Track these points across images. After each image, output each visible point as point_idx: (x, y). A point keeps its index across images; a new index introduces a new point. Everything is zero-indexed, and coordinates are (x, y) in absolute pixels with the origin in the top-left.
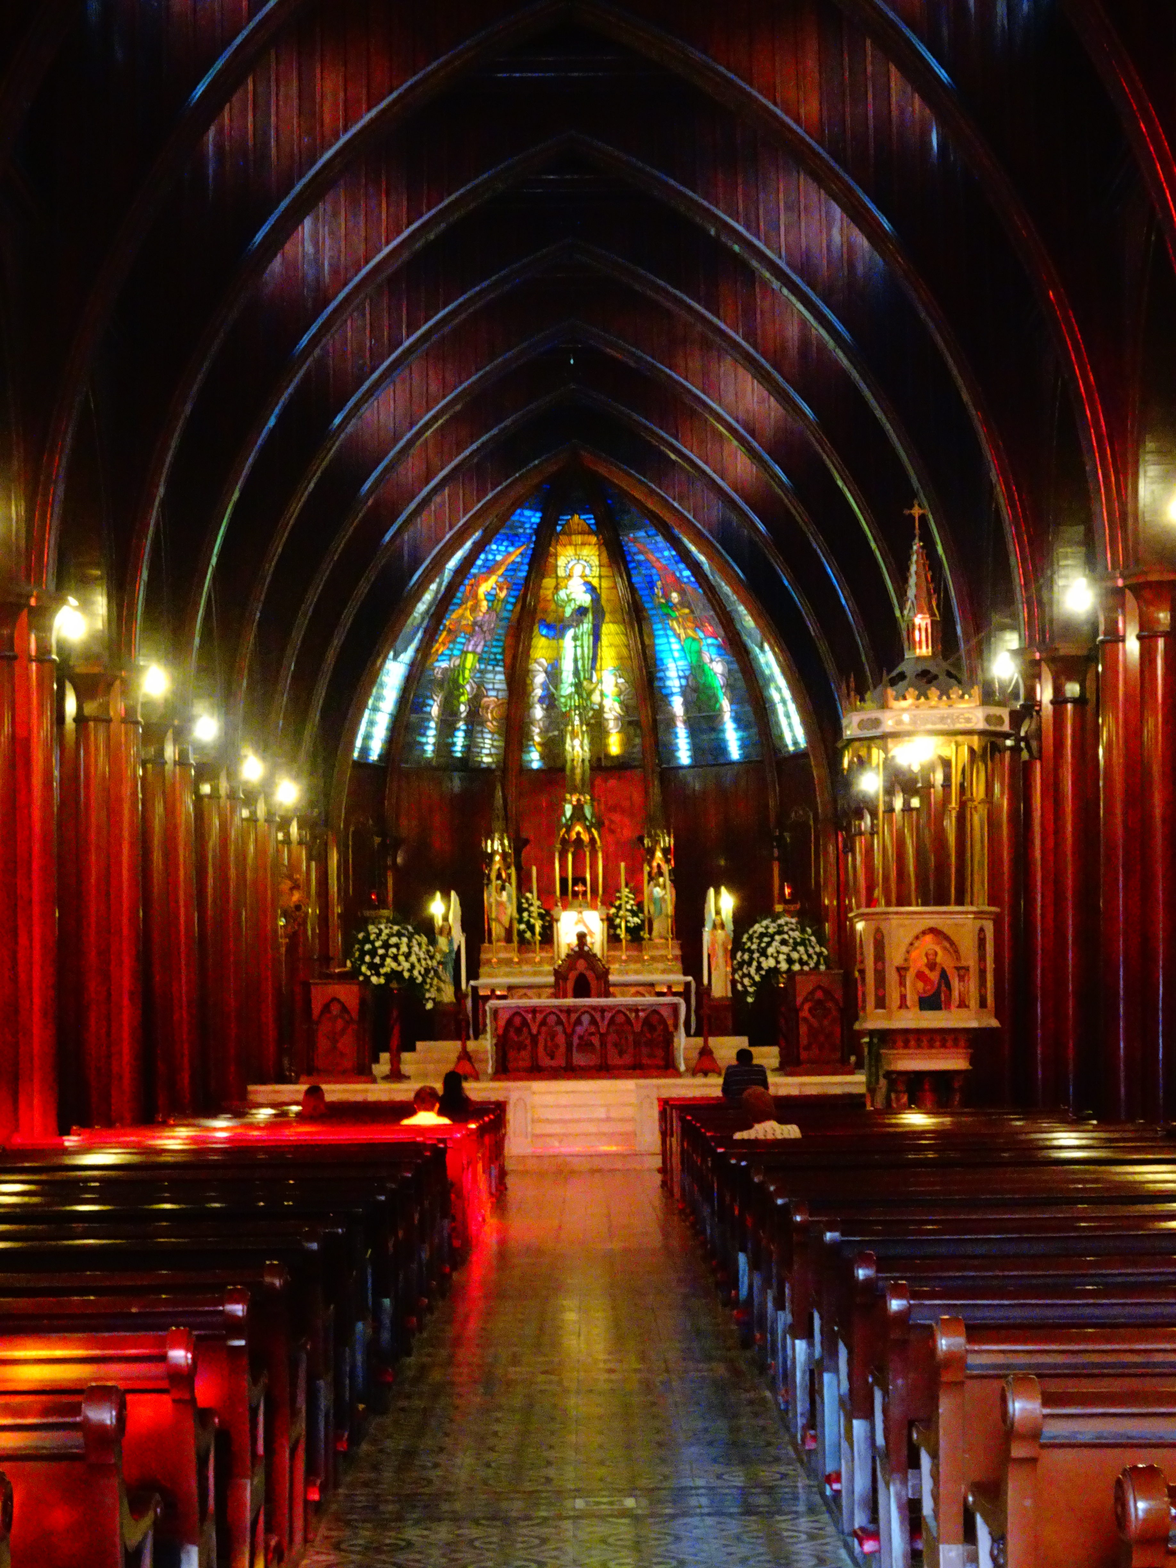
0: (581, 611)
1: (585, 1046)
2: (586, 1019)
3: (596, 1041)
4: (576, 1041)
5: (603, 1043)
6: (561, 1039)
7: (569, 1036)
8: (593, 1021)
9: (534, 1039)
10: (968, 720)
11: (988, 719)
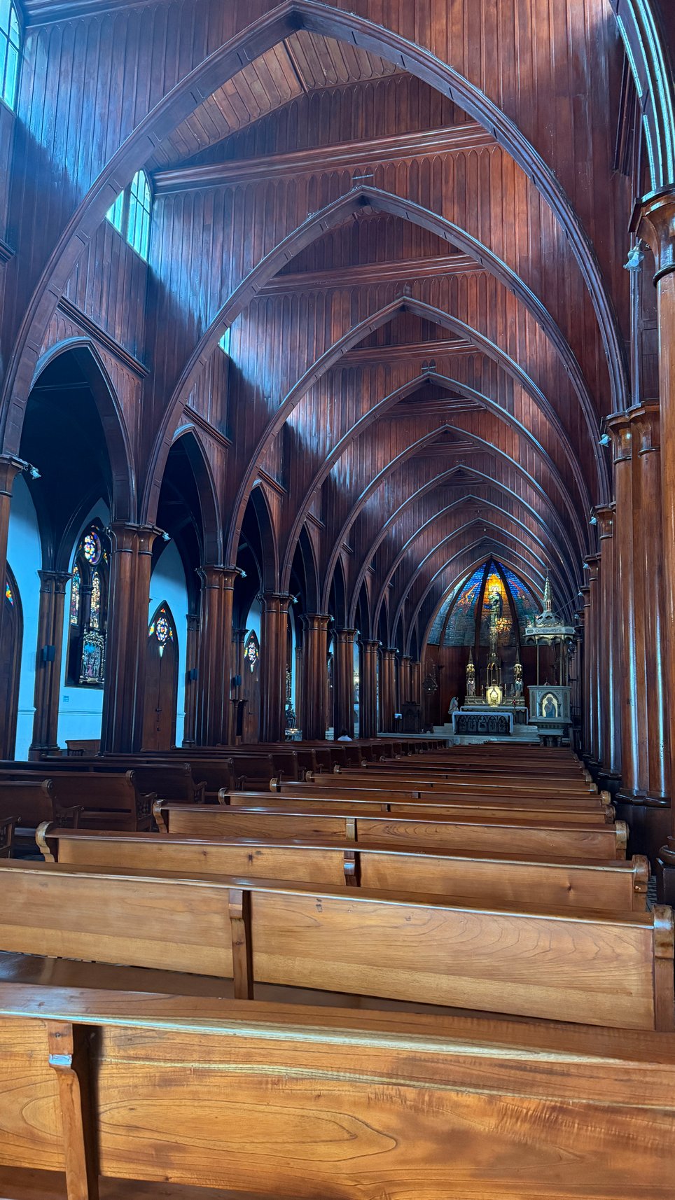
0: (496, 601)
1: (482, 726)
2: (482, 718)
3: (485, 724)
4: (479, 724)
5: (487, 725)
6: (475, 723)
7: (477, 723)
8: (484, 719)
9: (467, 723)
10: (560, 630)
11: (566, 630)
